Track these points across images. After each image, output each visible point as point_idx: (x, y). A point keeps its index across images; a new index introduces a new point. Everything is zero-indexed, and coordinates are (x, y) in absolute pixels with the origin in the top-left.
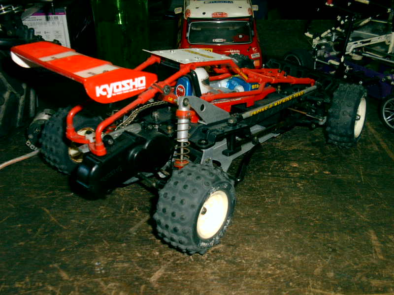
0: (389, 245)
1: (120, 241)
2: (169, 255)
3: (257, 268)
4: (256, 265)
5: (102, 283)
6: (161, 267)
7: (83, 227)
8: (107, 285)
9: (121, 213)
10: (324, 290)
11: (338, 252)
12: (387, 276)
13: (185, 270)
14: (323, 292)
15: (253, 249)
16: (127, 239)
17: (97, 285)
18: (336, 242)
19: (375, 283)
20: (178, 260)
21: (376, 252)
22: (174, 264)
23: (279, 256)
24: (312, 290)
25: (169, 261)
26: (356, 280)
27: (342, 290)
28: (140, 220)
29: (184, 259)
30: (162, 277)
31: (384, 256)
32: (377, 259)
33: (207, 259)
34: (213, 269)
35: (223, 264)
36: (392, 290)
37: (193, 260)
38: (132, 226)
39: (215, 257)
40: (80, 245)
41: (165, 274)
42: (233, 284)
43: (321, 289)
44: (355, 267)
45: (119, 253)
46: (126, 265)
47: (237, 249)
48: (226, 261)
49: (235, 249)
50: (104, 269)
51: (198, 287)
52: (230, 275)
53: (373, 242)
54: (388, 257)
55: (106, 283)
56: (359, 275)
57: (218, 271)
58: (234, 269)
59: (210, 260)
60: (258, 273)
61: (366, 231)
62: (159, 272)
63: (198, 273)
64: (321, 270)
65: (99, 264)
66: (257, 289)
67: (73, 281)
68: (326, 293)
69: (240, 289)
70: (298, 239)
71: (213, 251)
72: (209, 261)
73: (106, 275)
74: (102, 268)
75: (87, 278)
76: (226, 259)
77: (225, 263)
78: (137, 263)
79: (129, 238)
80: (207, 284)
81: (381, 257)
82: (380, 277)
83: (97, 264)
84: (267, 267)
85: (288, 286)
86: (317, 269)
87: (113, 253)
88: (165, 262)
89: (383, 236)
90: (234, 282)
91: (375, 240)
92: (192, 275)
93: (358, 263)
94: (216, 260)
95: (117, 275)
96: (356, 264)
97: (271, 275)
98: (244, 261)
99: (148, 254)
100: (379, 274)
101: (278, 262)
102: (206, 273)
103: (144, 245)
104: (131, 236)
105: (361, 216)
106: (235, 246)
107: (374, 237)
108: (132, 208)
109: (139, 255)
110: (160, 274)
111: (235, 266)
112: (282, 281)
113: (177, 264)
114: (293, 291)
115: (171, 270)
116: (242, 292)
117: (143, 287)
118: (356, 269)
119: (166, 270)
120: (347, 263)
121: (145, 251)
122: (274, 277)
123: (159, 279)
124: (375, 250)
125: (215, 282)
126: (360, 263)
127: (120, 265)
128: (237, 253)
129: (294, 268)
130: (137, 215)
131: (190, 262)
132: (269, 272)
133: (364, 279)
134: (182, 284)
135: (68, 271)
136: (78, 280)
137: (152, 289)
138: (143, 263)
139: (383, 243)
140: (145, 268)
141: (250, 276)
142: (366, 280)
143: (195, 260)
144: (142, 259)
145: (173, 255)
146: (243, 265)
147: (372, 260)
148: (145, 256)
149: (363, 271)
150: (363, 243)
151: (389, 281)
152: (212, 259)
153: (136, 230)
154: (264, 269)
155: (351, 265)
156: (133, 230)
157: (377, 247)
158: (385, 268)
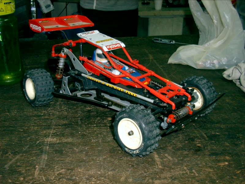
0: (165, 160)
2: (30, 179)
3: (85, 181)
4: (85, 179)
11: (135, 166)
12: (164, 177)
15: (83, 171)
16: (3, 172)
18: (134, 161)
19: (157, 182)
20: (35, 181)
21: (157, 164)
23: (99, 173)
25: (29, 183)
26: (145, 182)
28: (12, 160)
29: (39, 180)
31: (162, 166)
32: (158, 168)
33: (54, 179)
35: (64, 181)
37: (45, 181)
38: (6, 164)
39: (59, 177)
44: (145, 174)
47: (73, 171)
48: (66, 179)
49: (72, 171)
53: (156, 158)
54: (164, 166)
56: (147, 178)
59: (56, 179)
64: (125, 178)
70: (111, 161)
71: (58, 174)
72: (55, 180)
76: (66, 178)
77: (65, 180)
81: (160, 167)
84: (92, 180)
86: (122, 178)
89: (162, 154)
91: (157, 158)
93: (147, 172)
94: (60, 179)
96: (145, 172)
98: (77, 178)
99: (16, 180)
100: (159, 177)
101: (99, 176)
103: (13, 175)
104: (5, 170)
106: (72, 169)
107: (156, 156)
108: (7, 153)
109: (10, 181)
111: (71, 182)
118: (146, 175)
120: (140, 172)
121: (14, 178)
124: (157, 163)
126: (148, 171)
128: (73, 173)
129: (108, 179)
130: (10, 157)
131: (43, 182)
133: (150, 181)
139: (162, 159)
143: (46, 181)
145: (32, 179)
146: (77, 181)
147: (155, 169)
148: (14, 181)
149: (150, 176)
150: (150, 160)
151: (165, 180)
152: (57, 179)
153: (9, 166)
154: (90, 181)
155: (142, 173)
156: (7, 166)
157: (158, 161)
158: (162, 173)
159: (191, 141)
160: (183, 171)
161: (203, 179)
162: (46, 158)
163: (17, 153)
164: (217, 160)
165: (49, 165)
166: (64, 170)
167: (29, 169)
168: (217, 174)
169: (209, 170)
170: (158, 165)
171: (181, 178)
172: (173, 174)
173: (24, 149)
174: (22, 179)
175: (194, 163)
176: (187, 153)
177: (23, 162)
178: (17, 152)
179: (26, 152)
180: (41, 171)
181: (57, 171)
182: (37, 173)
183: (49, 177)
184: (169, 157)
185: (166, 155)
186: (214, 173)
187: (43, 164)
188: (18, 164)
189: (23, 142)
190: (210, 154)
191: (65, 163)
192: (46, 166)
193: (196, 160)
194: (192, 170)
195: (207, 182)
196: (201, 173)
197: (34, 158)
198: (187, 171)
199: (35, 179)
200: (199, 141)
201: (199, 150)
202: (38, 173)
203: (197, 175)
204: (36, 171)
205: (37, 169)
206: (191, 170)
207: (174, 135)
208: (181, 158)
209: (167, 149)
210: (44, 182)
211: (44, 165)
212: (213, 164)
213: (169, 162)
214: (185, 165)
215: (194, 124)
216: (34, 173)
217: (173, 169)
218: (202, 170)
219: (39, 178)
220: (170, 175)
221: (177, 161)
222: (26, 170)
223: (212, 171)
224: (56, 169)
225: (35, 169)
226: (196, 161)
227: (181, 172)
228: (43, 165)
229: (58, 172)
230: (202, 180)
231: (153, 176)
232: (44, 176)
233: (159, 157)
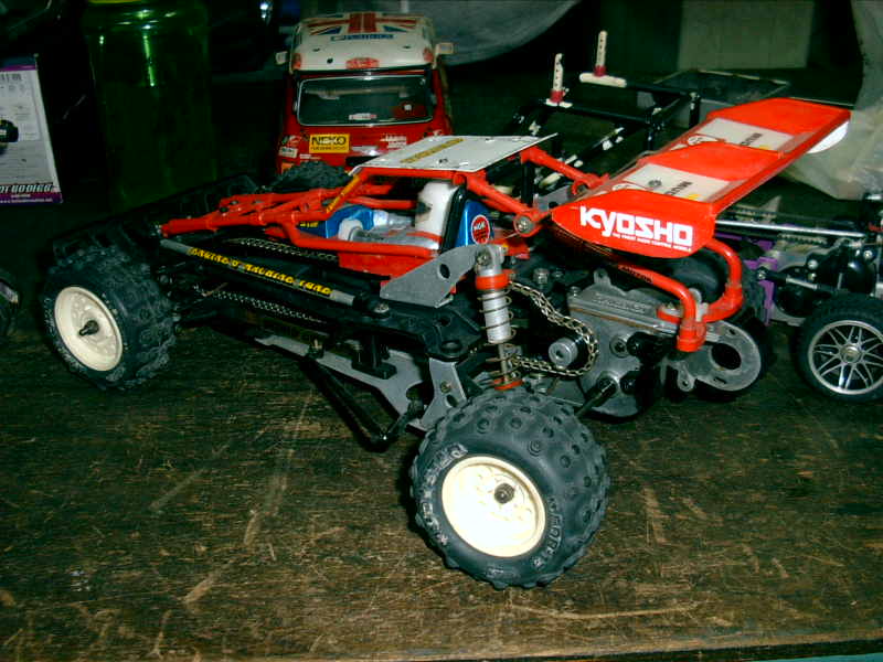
0: (680, 517)
1: (129, 528)
2: (228, 551)
3: (405, 570)
4: (404, 564)
5: (84, 610)
6: (207, 576)
7: (54, 503)
8: (93, 613)
9: (135, 474)
10: (538, 607)
12: (668, 576)
13: (256, 579)
14: (536, 611)
15: (399, 535)
16: (142, 524)
17: (73, 613)
19: (643, 589)
20: (245, 559)
21: (651, 530)
22: (235, 568)
24: (513, 607)
25: (226, 562)
26: (604, 585)
27: (572, 606)
28: (175, 486)
29: (258, 557)
30: (208, 595)
31: (666, 537)
32: (653, 544)
33: (304, 557)
34: (313, 575)
35: (336, 564)
36: (675, 601)
37: (275, 559)
38: (154, 498)
39: (321, 551)
40: (43, 540)
41: (213, 589)
42: (353, 603)
43: (530, 605)
44: (606, 561)
45: (123, 552)
46: (136, 574)
47: (369, 534)
48: (342, 559)
49: (365, 533)
50: (90, 583)
51: (281, 610)
52: (348, 586)
53: (648, 510)
54: (675, 539)
55: (92, 610)
56: (612, 574)
57: (325, 579)
58: (358, 574)
59: (311, 558)
60: (407, 580)
61: (638, 490)
62: (203, 586)
63: (283, 584)
65: (80, 575)
66: (400, 609)
67: (24, 610)
68: (540, 612)
69: (367, 610)
71: (318, 541)
72: (307, 560)
73: (94, 594)
74: (86, 581)
75: (52, 601)
76: (344, 554)
77: (341, 562)
78: (159, 568)
79: (147, 522)
80: (301, 605)
81: (661, 540)
82: (654, 578)
83: (76, 573)
84: (426, 568)
85: (465, 602)
87: (111, 552)
88: (216, 564)
89: (672, 499)
90: (355, 597)
91: (653, 508)
92: (270, 587)
93: (613, 552)
94: (325, 556)
95: (117, 594)
96: (608, 554)
97: (432, 582)
98: (379, 558)
99: (183, 550)
100: (653, 572)
102: (301, 583)
103: (176, 534)
104: (152, 517)
105: (631, 463)
106: (365, 529)
107: (651, 502)
108: (159, 463)
109: (165, 553)
110: (205, 589)
111: (359, 568)
112: (453, 592)
113: (243, 569)
114: (474, 611)
115: (227, 581)
116: (371, 616)
117: (167, 614)
118: (607, 564)
119: (218, 580)
121: (179, 545)
122: (438, 585)
123: (202, 597)
124: (651, 527)
125: (317, 600)
126: (618, 553)
127: (125, 574)
128: (367, 541)
130: (169, 476)
131: (269, 564)
132: (429, 577)
133: (622, 583)
134: (248, 607)
135: (15, 589)
136: (35, 607)
137: (186, 617)
138: (173, 568)
139: (669, 512)
140: (174, 578)
141: (389, 584)
142: (625, 585)
143: (278, 560)
144: (170, 560)
145: (235, 551)
146: (378, 566)
147: (642, 547)
148: (177, 554)
149: (622, 568)
150: (627, 514)
151: (672, 585)
152: (315, 556)
153: (163, 504)
154: (421, 572)
155: (597, 557)
156: (157, 506)
157: (656, 520)
158: (666, 561)
159: (780, 458)
160: (737, 559)
161: (802, 593)
162: (284, 487)
163: (190, 465)
164: (864, 529)
165: (291, 508)
166: (337, 529)
167: (226, 520)
168: (856, 578)
169: (832, 562)
170: (656, 534)
171: (730, 582)
172: (703, 568)
173: (213, 451)
174: (203, 549)
175: (782, 535)
176: (763, 499)
177: (208, 493)
178: (192, 460)
179: (219, 463)
180: (263, 527)
181: (316, 531)
182: (250, 532)
183: (288, 548)
184: (697, 511)
185: (687, 501)
186: (845, 573)
187: (274, 505)
188: (195, 500)
189: (212, 430)
190: (841, 507)
191: (343, 506)
192: (281, 512)
193: (789, 524)
194: (769, 558)
195: (815, 601)
196: (800, 570)
197: (246, 484)
198: (751, 560)
199: (245, 552)
200: (808, 460)
201: (804, 493)
202: (253, 533)
203: (785, 575)
204: (249, 527)
205: (253, 520)
206: (765, 557)
207: (724, 435)
208: (738, 516)
209: (689, 480)
210: (273, 562)
211: (277, 508)
212: (847, 544)
213: (695, 524)
214: (750, 539)
215: (799, 400)
216: (243, 534)
217: (704, 549)
218: (806, 559)
219: (258, 549)
220: (693, 568)
221: (721, 525)
222: (217, 521)
223: (841, 565)
224: (311, 523)
225: (247, 518)
226: (790, 529)
227: (731, 563)
228: (271, 509)
229: (319, 535)
230: (799, 596)
231: (632, 567)
232: (274, 545)
233: (661, 508)
